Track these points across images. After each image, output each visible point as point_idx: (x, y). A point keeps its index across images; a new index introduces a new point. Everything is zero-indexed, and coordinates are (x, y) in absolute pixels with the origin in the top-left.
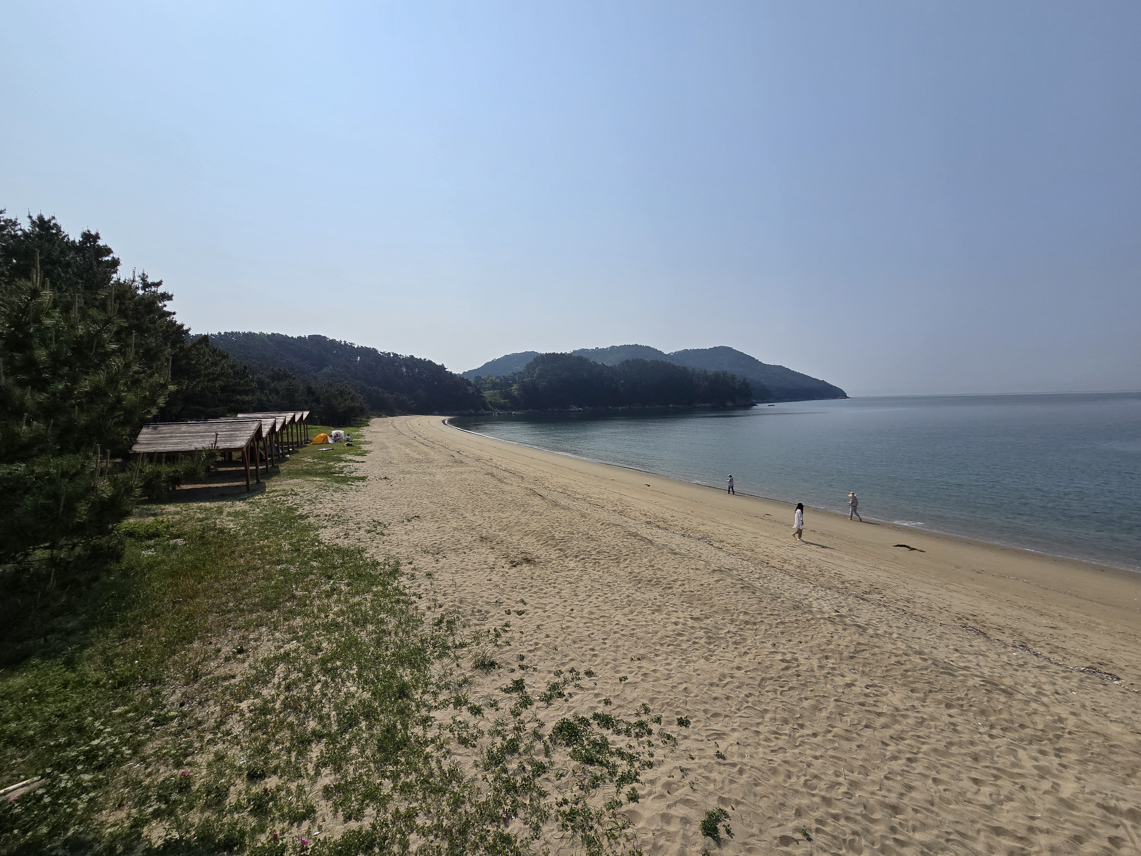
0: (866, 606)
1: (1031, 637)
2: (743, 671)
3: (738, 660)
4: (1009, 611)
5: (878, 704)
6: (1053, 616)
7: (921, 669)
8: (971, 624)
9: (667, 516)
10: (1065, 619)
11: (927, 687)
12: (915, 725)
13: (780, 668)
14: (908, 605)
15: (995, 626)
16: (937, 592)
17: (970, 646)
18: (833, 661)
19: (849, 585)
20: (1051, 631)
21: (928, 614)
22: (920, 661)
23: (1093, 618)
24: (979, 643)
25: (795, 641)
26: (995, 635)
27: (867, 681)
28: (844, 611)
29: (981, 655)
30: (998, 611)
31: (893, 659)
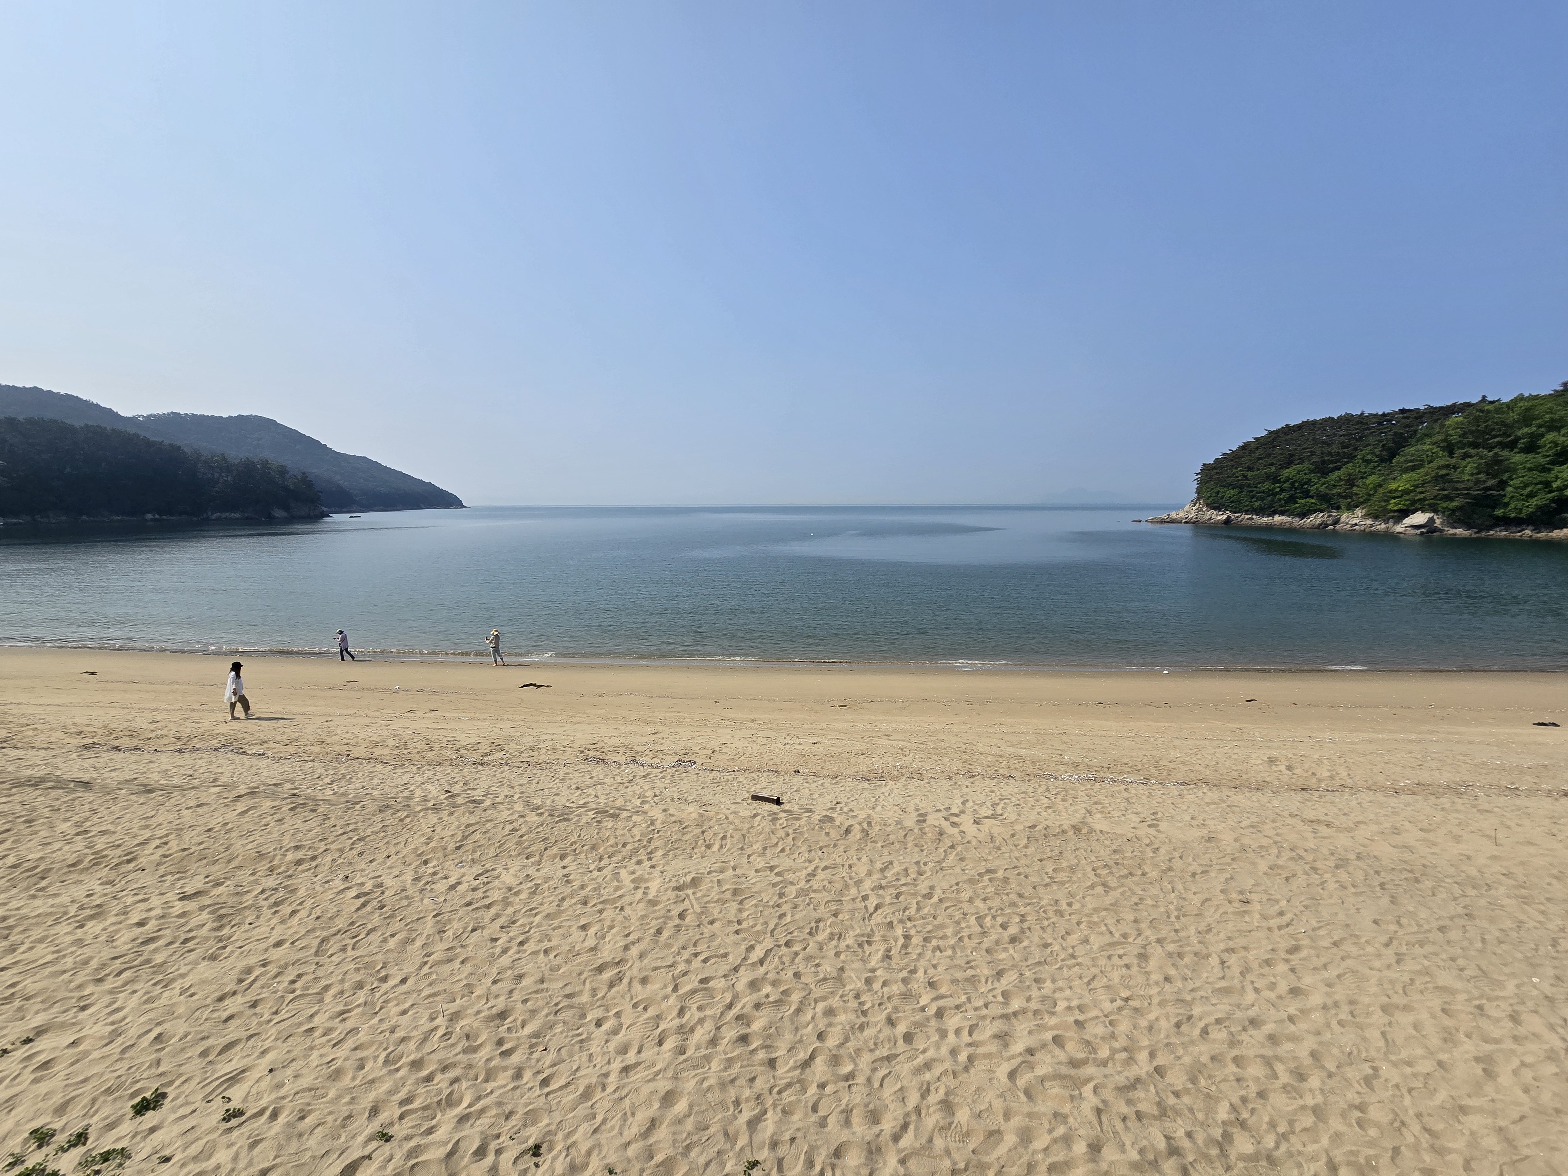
0: (486, 771)
1: (639, 749)
2: (287, 945)
3: (279, 929)
4: (623, 729)
5: (488, 894)
6: (655, 723)
7: (537, 827)
8: (592, 754)
9: (141, 723)
10: (663, 722)
11: (542, 845)
12: (528, 898)
13: (353, 909)
14: (533, 753)
15: (612, 749)
16: (562, 729)
17: (591, 778)
18: (434, 863)
19: (466, 752)
20: (653, 737)
21: (553, 757)
22: (536, 818)
23: (680, 714)
24: (599, 771)
25: (380, 857)
26: (611, 757)
27: (477, 869)
28: (456, 789)
29: (599, 784)
30: (616, 733)
31: (509, 827)
